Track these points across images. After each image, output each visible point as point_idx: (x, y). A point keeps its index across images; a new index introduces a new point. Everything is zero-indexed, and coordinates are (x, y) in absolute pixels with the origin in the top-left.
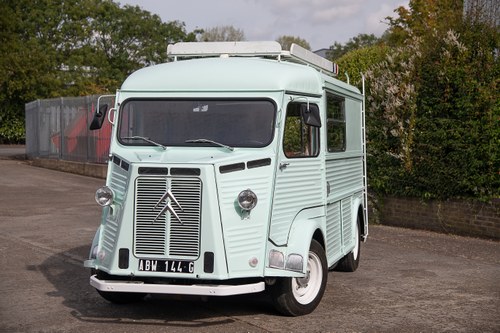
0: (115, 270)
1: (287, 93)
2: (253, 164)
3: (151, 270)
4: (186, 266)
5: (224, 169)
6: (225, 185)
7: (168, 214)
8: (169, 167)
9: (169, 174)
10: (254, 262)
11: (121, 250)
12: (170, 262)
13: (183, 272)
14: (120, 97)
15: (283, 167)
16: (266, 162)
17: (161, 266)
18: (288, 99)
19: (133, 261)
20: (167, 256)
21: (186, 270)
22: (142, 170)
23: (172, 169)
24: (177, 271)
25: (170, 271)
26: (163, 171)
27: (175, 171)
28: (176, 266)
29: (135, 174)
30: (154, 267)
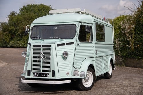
0: (27, 76)
1: (80, 22)
2: (68, 44)
3: (37, 76)
4: (47, 75)
5: (58, 45)
6: (58, 50)
7: (42, 59)
8: (42, 45)
9: (42, 47)
10: (68, 74)
11: (28, 70)
12: (42, 74)
13: (46, 77)
14: (32, 26)
15: (78, 45)
16: (73, 43)
17: (40, 75)
18: (80, 24)
19: (32, 74)
20: (41, 72)
21: (47, 76)
22: (34, 46)
23: (43, 45)
24: (44, 77)
25: (42, 76)
26: (40, 46)
27: (44, 46)
28: (44, 75)
29: (32, 47)
30: (38, 75)
